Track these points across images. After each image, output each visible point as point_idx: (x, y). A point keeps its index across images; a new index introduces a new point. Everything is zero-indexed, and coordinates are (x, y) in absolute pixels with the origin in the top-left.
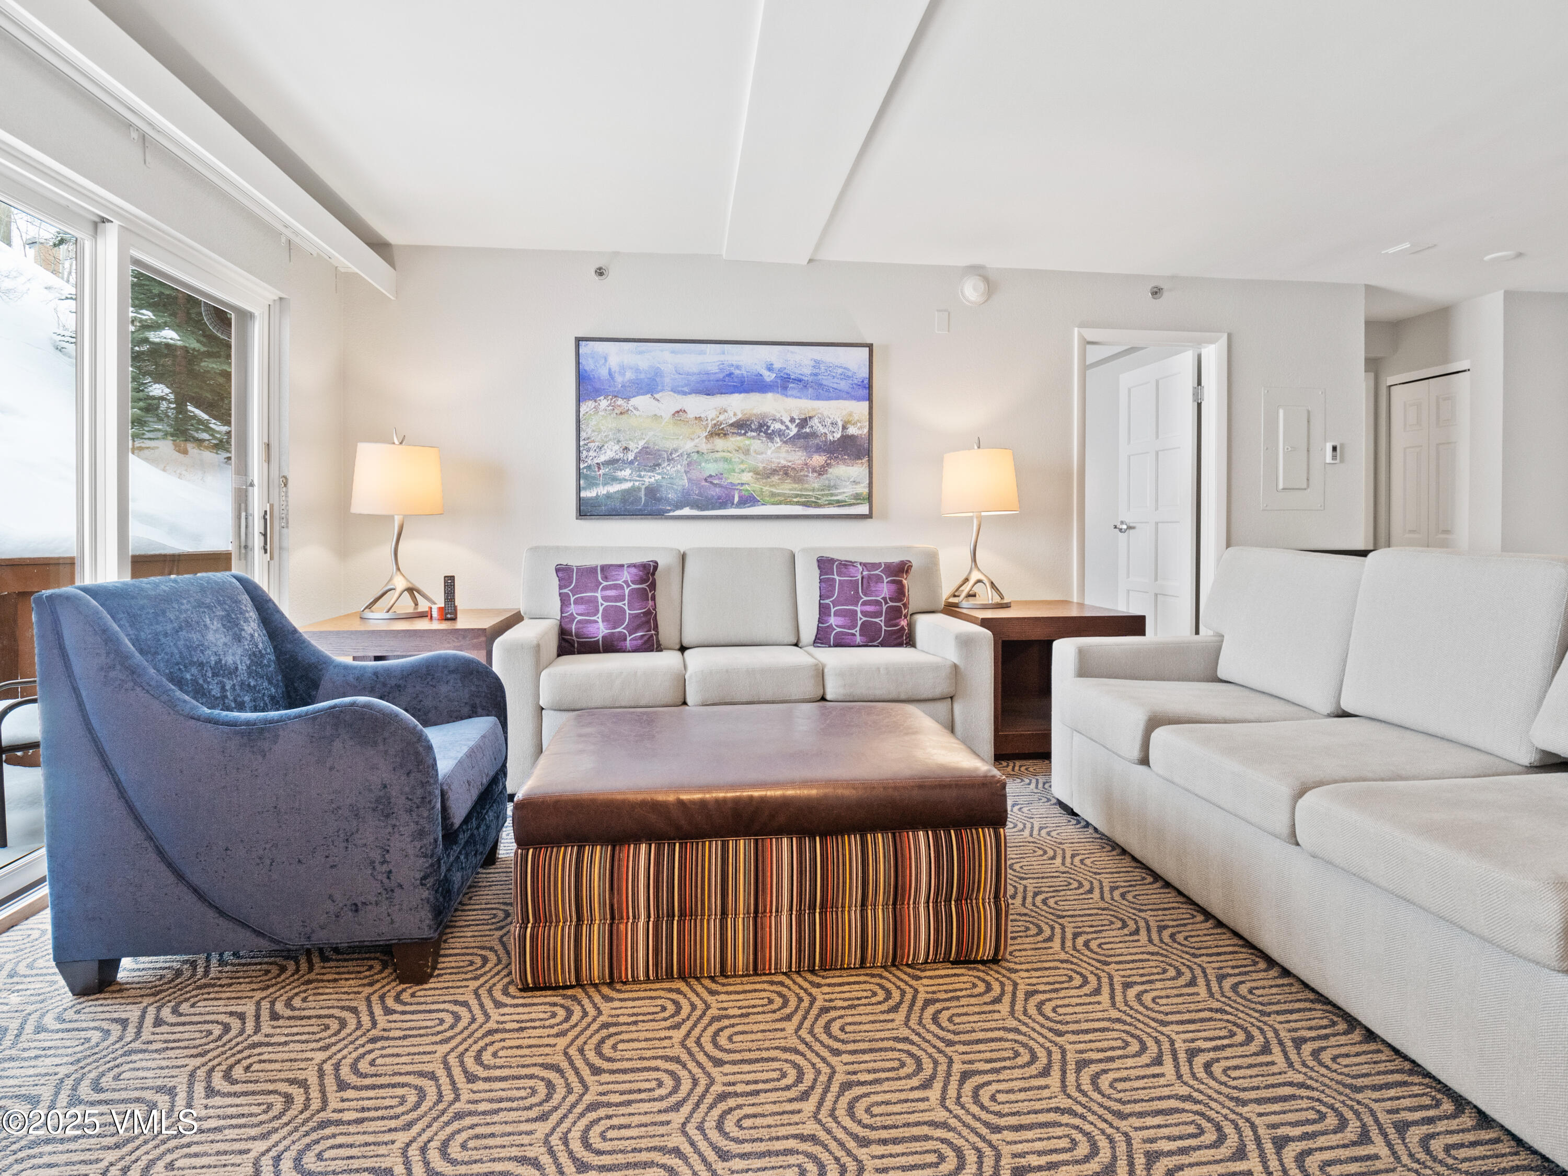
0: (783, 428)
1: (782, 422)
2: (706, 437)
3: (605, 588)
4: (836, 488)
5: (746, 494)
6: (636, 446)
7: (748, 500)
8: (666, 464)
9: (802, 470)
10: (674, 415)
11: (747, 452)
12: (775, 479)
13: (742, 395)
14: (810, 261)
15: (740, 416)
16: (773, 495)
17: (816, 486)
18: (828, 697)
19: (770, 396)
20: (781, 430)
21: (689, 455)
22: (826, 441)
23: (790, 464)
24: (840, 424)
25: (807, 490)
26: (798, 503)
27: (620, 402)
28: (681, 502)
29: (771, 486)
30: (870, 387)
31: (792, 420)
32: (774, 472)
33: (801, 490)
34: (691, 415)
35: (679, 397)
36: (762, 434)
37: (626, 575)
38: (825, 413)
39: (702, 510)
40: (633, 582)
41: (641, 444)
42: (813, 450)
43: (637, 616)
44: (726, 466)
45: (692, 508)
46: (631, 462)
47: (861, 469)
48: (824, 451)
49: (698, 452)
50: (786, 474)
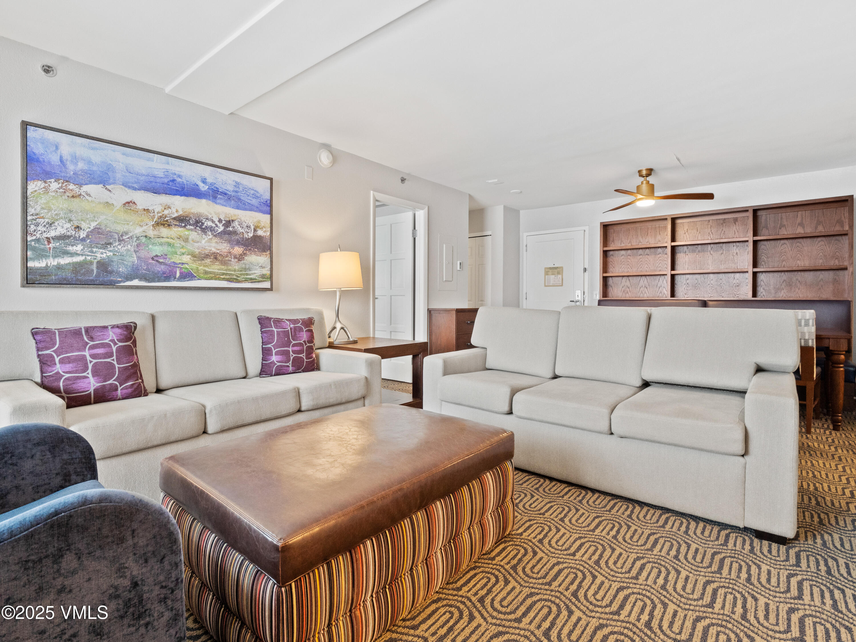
0: (214, 225)
1: (213, 222)
2: (153, 225)
3: (92, 347)
4: (250, 270)
5: (186, 271)
6: (87, 227)
7: (187, 276)
8: (117, 244)
9: (227, 256)
10: (125, 204)
11: (186, 240)
12: (208, 261)
13: (183, 198)
14: (232, 114)
15: (181, 213)
16: (206, 273)
17: (237, 268)
18: (303, 409)
19: (204, 201)
20: (212, 227)
21: (138, 238)
22: (243, 238)
23: (218, 251)
24: (252, 227)
25: (230, 270)
26: (224, 279)
27: (71, 186)
28: (131, 275)
29: (204, 266)
30: (271, 206)
31: (220, 221)
32: (207, 256)
33: (226, 270)
34: (140, 207)
35: (129, 191)
36: (198, 228)
37: (112, 335)
38: (243, 219)
39: (149, 281)
40: (120, 341)
41: (93, 225)
42: (235, 243)
43: (126, 368)
44: (170, 249)
45: (141, 279)
46: (83, 240)
47: (266, 259)
48: (242, 244)
49: (146, 236)
50: (216, 258)
